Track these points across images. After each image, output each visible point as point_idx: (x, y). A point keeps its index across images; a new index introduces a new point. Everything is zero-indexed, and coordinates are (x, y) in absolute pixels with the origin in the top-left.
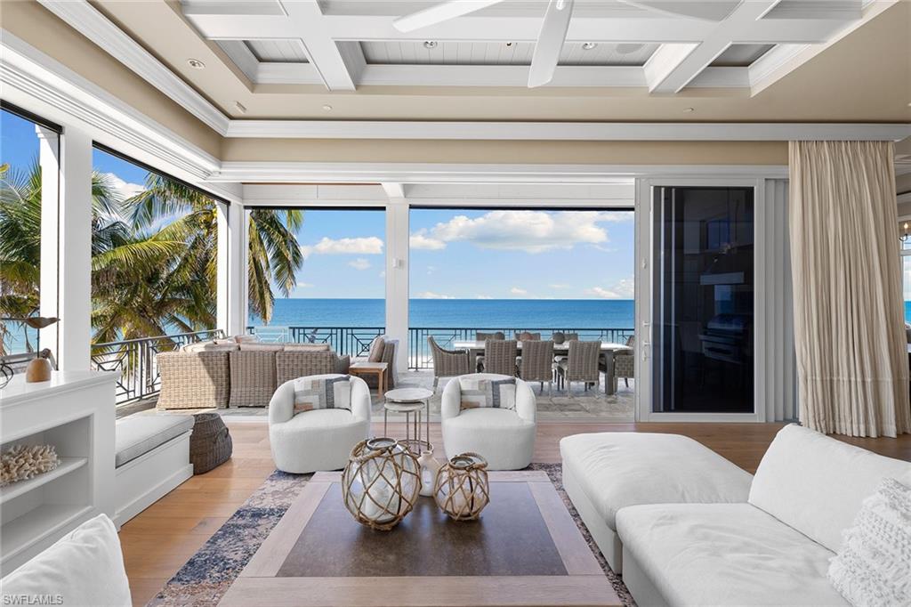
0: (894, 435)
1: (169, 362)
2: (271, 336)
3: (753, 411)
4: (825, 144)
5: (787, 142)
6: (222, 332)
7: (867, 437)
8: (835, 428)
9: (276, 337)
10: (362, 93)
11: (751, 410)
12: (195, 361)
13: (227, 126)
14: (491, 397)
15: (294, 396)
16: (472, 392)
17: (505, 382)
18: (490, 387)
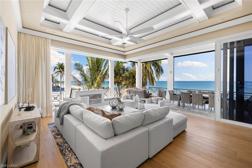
1: (123, 91)
10: (138, 44)
13: (125, 53)
14: (156, 102)
15: (127, 97)
16: (153, 100)
17: (160, 99)
18: (157, 100)
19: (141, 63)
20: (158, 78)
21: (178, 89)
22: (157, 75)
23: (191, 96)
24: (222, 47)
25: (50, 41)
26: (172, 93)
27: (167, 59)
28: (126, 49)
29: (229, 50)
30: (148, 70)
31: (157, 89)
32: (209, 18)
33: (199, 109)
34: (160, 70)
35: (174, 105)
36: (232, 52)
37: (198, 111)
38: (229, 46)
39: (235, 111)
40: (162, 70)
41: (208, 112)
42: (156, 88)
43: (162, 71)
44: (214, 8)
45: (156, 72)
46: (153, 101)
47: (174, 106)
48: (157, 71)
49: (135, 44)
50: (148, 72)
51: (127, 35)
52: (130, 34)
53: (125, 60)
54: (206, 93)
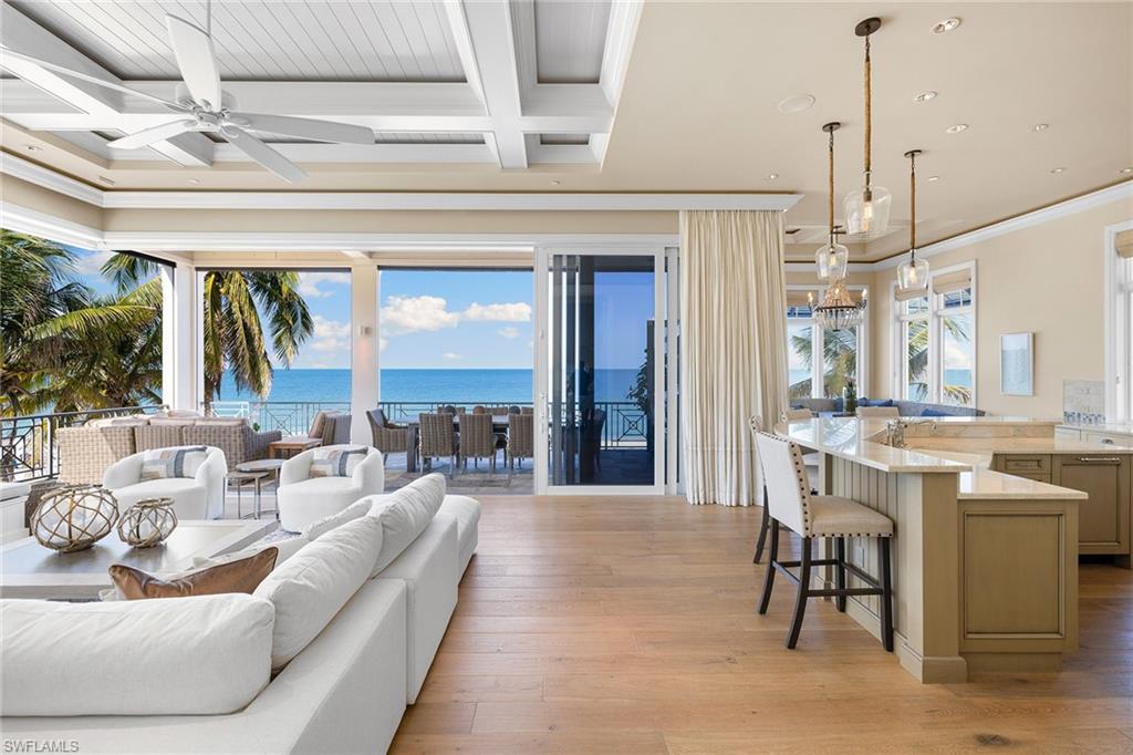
0: (745, 505)
1: (69, 437)
2: (229, 412)
3: (653, 483)
4: (715, 214)
5: (677, 212)
6: (168, 407)
7: (738, 505)
8: (714, 499)
9: (235, 413)
11: (651, 482)
12: (97, 436)
13: (102, 198)
14: (338, 466)
15: (142, 465)
16: (322, 462)
17: (356, 452)
18: (339, 457)
19: (198, 269)
20: (283, 355)
21: (395, 403)
22: (278, 342)
23: (456, 427)
24: (551, 264)
26: (379, 420)
27: (349, 270)
28: (116, 176)
29: (564, 275)
30: (230, 313)
31: (296, 410)
32: (529, 165)
33: (477, 470)
34: (292, 317)
35: (394, 471)
36: (571, 282)
37: (478, 477)
38: (565, 264)
39: (577, 457)
40: (305, 316)
41: (507, 476)
42: (293, 406)
43: (303, 322)
44: (545, 141)
45: (277, 326)
46: (318, 468)
47: (394, 474)
48: (278, 319)
49: (200, 163)
50: (233, 323)
51: (211, 113)
52: (234, 116)
53: (97, 239)
54: (501, 412)
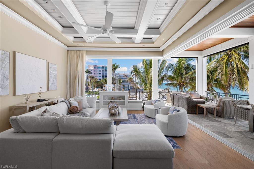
25: (85, 53)
